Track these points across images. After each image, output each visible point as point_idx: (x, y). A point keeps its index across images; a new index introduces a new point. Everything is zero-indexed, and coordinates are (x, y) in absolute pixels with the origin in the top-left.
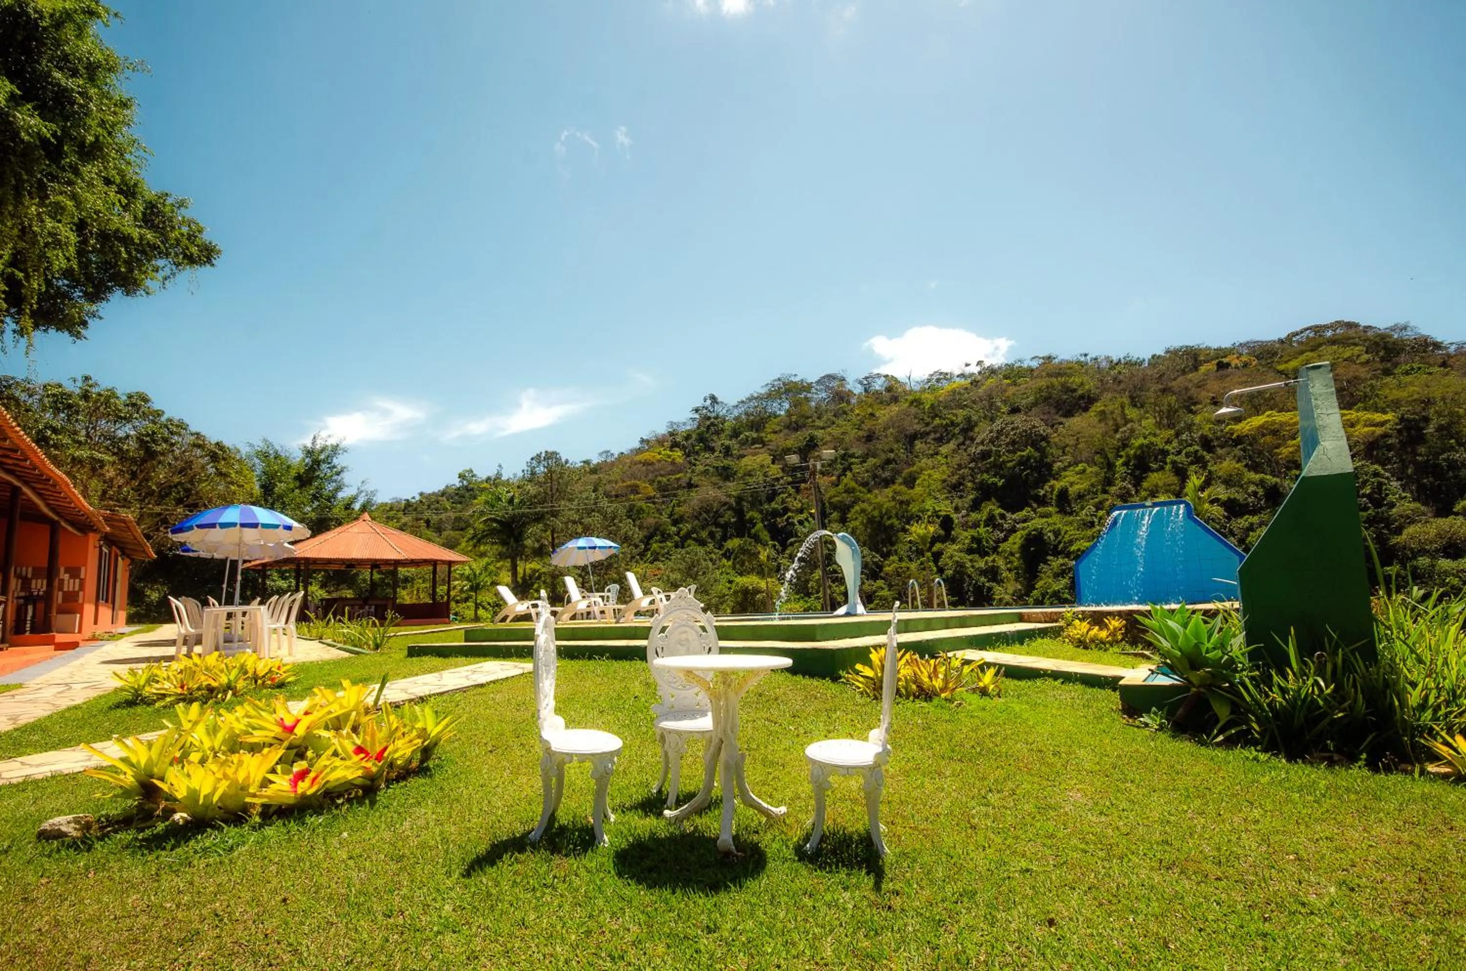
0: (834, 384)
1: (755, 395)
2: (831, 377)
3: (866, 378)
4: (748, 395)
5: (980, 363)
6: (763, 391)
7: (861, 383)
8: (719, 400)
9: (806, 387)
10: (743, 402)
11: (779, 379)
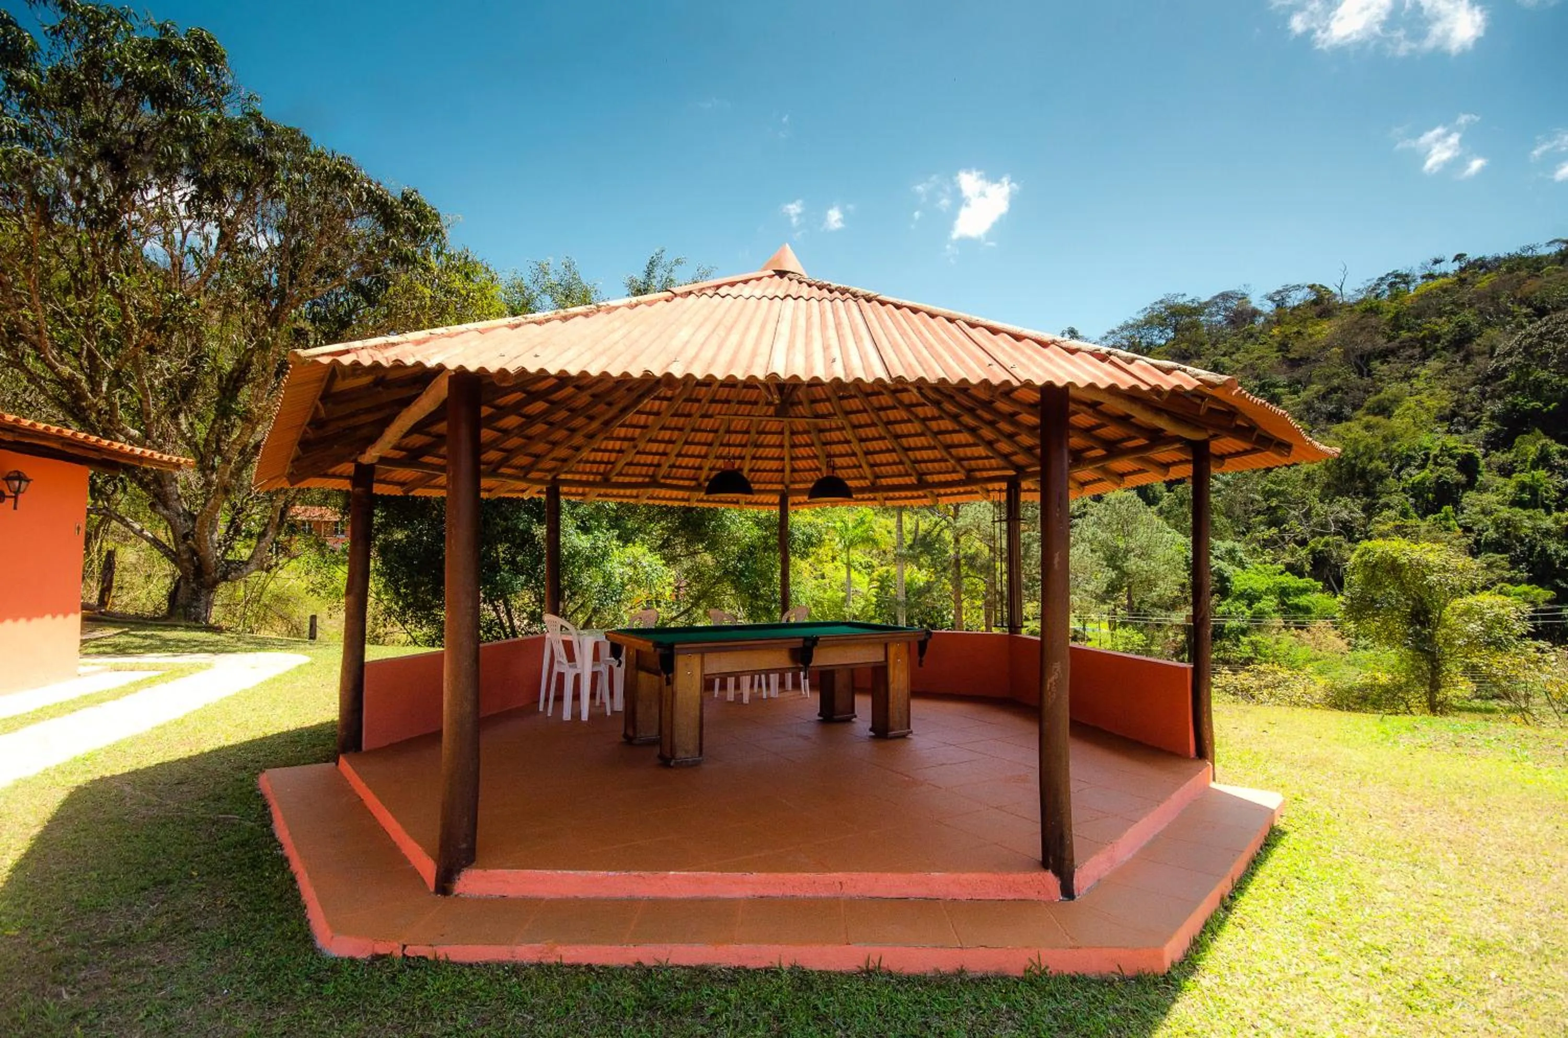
0: (1233, 304)
1: (1131, 322)
2: (1225, 296)
3: (1278, 292)
4: (1121, 323)
5: (1459, 257)
6: (1141, 317)
7: (1271, 298)
8: (1080, 334)
9: (1196, 310)
10: (1113, 332)
11: (1161, 302)
